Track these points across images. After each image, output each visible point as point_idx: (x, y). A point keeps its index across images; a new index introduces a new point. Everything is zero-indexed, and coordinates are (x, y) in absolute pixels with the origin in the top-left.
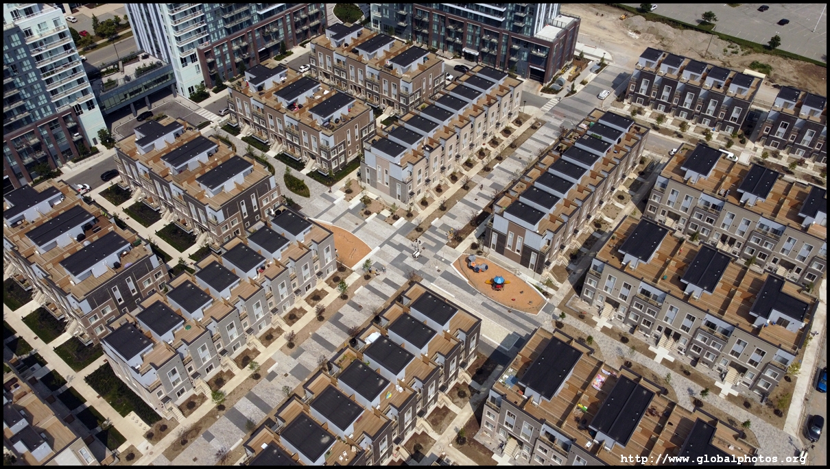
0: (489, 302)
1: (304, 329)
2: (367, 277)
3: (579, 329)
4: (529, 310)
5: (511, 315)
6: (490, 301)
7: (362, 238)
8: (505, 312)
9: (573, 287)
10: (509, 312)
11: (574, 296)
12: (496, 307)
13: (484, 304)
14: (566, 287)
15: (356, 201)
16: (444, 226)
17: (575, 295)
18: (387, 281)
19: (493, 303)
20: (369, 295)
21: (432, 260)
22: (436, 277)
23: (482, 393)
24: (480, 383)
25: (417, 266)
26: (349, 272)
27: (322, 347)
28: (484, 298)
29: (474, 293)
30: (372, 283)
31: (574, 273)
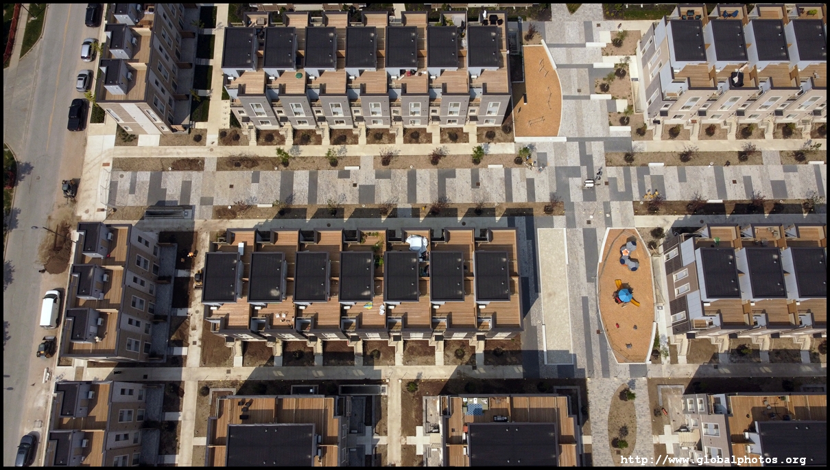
0: (591, 302)
1: (411, 157)
2: (518, 161)
3: (638, 420)
4: (619, 351)
5: (595, 338)
6: (594, 303)
7: (565, 113)
8: (594, 327)
9: (693, 379)
10: (598, 332)
11: (679, 387)
12: (592, 314)
13: (585, 300)
14: (687, 369)
15: (610, 62)
16: (659, 181)
17: (683, 388)
18: (530, 183)
19: (594, 308)
20: (499, 181)
21: (598, 205)
22: (578, 225)
23: (476, 371)
24: (486, 362)
25: (576, 196)
26: (510, 138)
27: (406, 189)
28: (593, 293)
29: (589, 280)
30: (516, 172)
31: (716, 367)
